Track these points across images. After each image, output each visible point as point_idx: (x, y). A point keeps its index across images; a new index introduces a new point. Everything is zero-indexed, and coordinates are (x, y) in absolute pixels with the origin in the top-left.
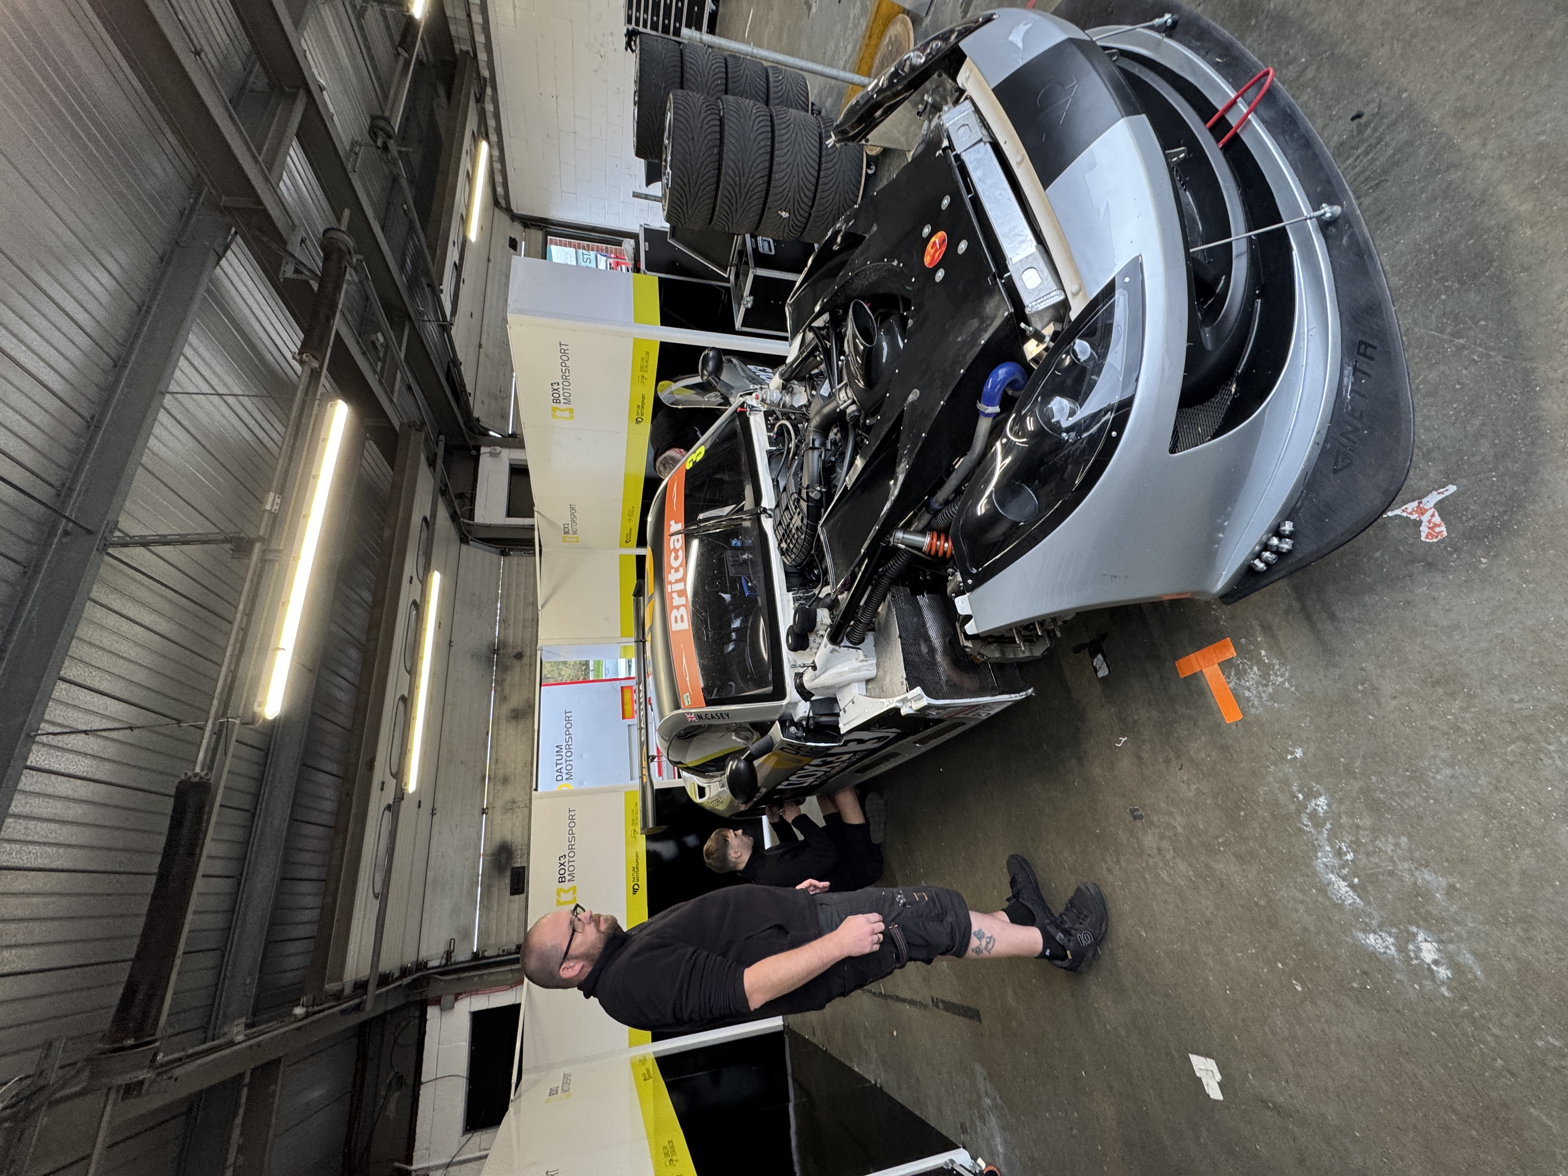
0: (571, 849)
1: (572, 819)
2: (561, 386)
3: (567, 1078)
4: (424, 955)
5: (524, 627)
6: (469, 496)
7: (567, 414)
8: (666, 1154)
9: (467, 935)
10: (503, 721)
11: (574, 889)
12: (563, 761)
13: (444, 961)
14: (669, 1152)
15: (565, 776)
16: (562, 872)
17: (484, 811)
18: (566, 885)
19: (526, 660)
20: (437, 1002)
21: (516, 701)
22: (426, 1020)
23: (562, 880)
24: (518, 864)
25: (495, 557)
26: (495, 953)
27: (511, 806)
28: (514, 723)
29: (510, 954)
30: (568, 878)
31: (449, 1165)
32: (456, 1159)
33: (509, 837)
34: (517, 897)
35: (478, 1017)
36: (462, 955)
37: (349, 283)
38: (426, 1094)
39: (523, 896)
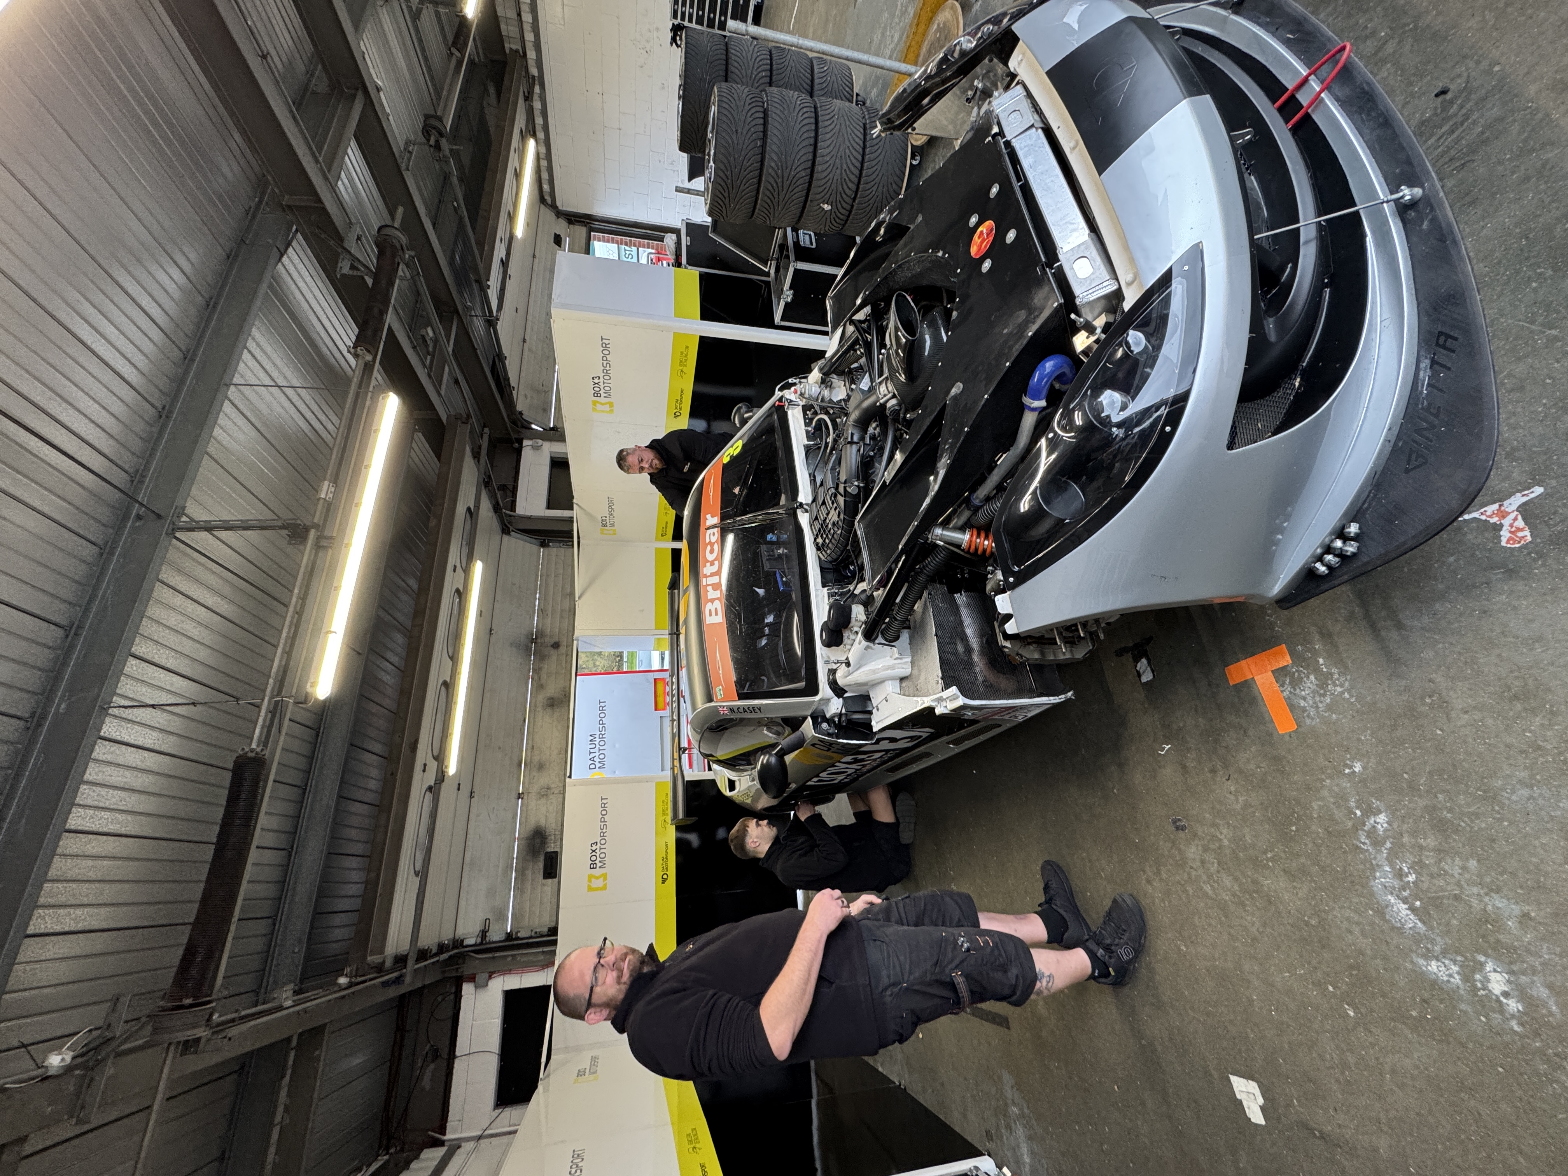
0: (603, 836)
1: (604, 807)
2: (601, 380)
3: (594, 1059)
4: (461, 932)
5: (562, 617)
6: (511, 488)
7: (607, 407)
8: (690, 1142)
9: (502, 917)
10: (540, 709)
11: (605, 876)
12: (596, 750)
13: (479, 940)
14: (693, 1138)
15: (598, 765)
16: (594, 858)
17: (519, 796)
18: (597, 872)
19: (562, 649)
20: (472, 979)
21: (552, 689)
22: (461, 996)
23: (593, 866)
24: (551, 848)
25: (535, 548)
26: (528, 935)
27: (545, 793)
28: (549, 710)
29: (542, 936)
30: (599, 864)
31: (480, 1138)
32: (487, 1132)
33: (543, 822)
34: (549, 881)
35: (510, 996)
36: (496, 935)
37: (402, 279)
38: (459, 1066)
39: (556, 880)
